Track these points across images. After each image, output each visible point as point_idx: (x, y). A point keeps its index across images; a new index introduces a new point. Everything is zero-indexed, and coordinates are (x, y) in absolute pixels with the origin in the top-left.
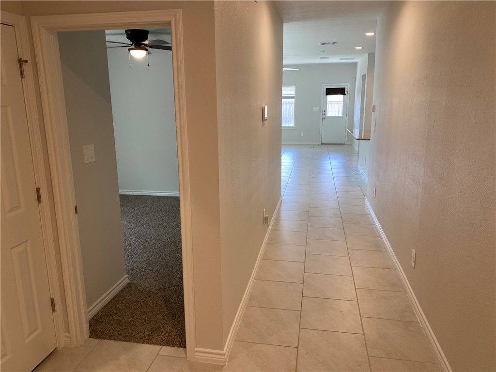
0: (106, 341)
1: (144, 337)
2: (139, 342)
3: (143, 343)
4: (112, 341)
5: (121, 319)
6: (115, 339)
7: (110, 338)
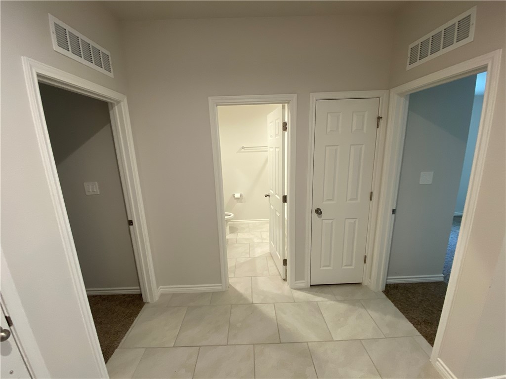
0: (390, 301)
1: (415, 319)
2: (408, 319)
3: (410, 321)
4: (393, 304)
5: (411, 297)
6: (395, 304)
7: (393, 301)
